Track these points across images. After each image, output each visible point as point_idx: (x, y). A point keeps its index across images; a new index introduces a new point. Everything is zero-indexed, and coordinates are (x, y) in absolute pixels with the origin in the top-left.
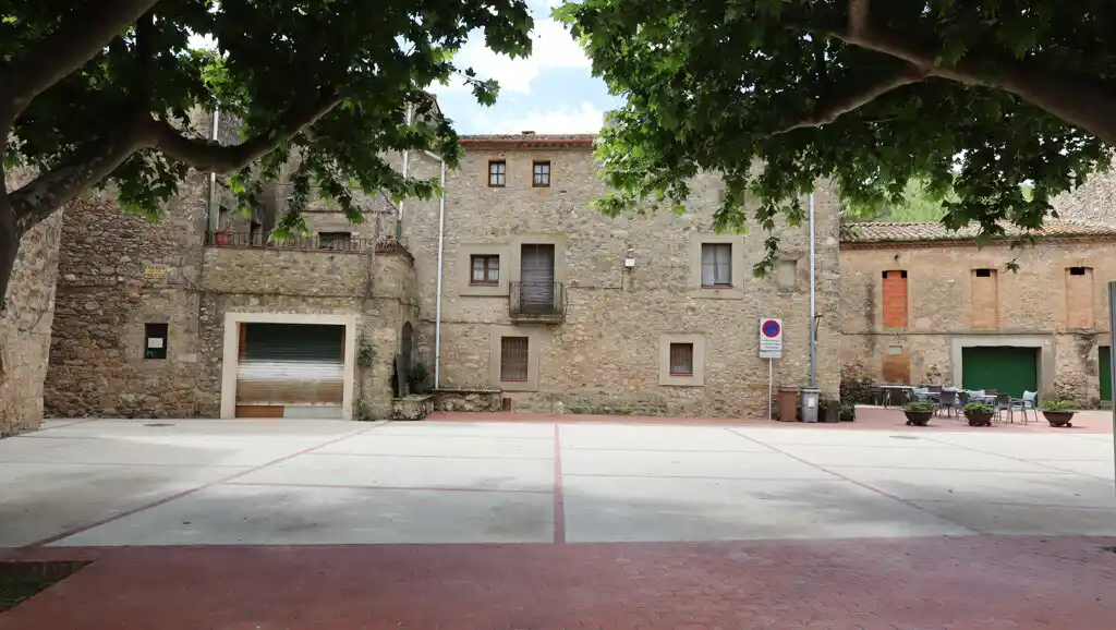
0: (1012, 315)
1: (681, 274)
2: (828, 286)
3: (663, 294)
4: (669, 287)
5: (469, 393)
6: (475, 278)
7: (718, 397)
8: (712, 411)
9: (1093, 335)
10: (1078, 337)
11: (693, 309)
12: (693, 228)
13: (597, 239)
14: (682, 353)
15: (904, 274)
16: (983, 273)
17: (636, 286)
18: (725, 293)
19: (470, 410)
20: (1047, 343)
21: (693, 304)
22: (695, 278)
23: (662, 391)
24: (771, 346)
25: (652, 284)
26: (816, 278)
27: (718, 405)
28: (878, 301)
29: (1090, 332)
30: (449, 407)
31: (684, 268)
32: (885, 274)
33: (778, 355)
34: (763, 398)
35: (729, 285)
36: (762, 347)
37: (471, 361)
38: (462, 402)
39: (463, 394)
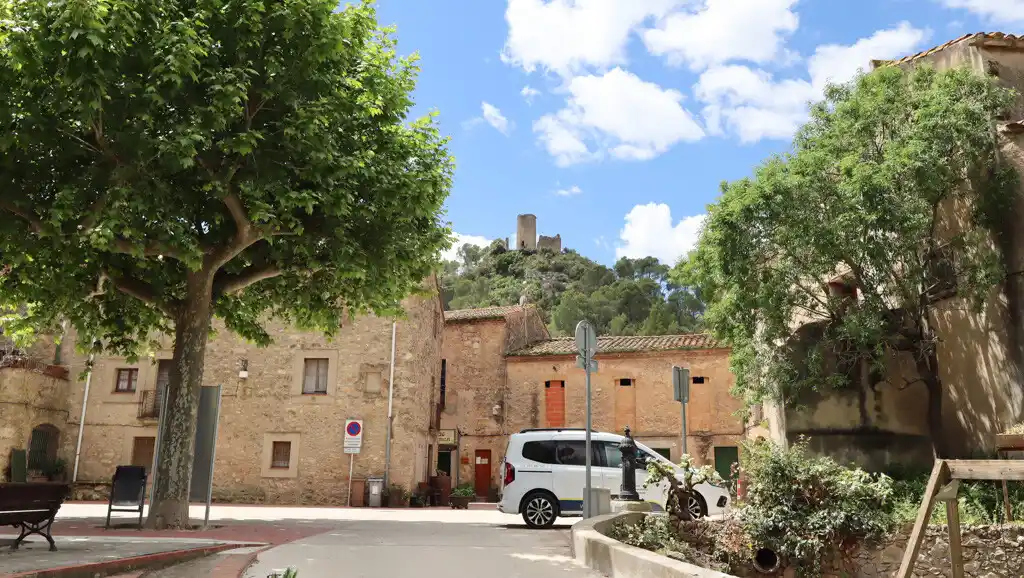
0: (647, 420)
1: (286, 384)
2: (404, 393)
3: (270, 400)
4: (275, 395)
5: (98, 484)
6: (120, 387)
7: (309, 487)
8: (304, 499)
9: (710, 436)
10: (699, 439)
11: (294, 413)
12: (299, 346)
13: (220, 355)
14: (281, 451)
15: (563, 383)
16: (625, 382)
17: (248, 392)
18: (320, 398)
19: (97, 500)
20: (674, 444)
21: (294, 409)
22: (296, 387)
23: (262, 482)
24: (353, 443)
25: (261, 392)
26: (394, 386)
27: (309, 494)
28: (542, 409)
29: (709, 434)
30: (80, 497)
31: (288, 378)
32: (548, 384)
33: (358, 451)
34: (346, 488)
35: (325, 393)
36: (346, 444)
37: (107, 458)
38: (91, 492)
39: (93, 485)
